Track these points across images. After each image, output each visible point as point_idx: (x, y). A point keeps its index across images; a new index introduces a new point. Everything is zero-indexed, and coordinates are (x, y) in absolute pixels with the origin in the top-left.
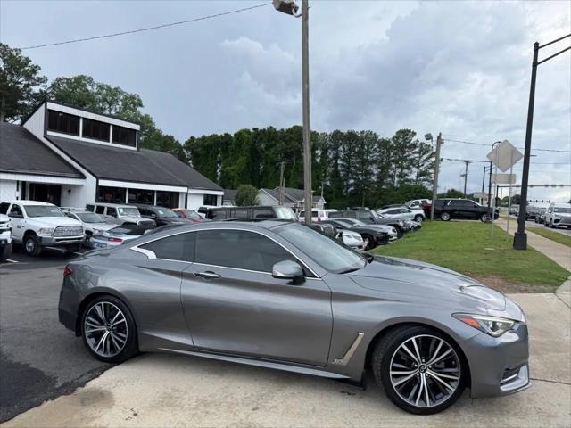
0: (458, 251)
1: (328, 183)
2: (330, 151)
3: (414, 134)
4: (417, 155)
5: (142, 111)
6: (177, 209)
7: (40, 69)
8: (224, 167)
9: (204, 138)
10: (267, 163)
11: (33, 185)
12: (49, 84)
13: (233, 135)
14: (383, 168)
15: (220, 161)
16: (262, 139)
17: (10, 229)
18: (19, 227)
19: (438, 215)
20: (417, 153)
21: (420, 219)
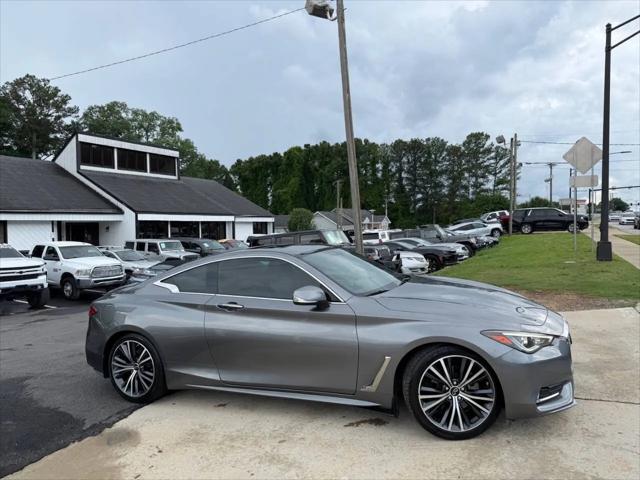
0: (532, 266)
1: (393, 200)
2: (392, 163)
3: (488, 137)
4: (492, 161)
5: (182, 136)
6: (224, 241)
7: (70, 98)
8: (275, 190)
9: (251, 160)
10: (322, 182)
11: (69, 225)
12: (81, 114)
13: (282, 155)
14: (454, 179)
15: (271, 184)
16: (315, 156)
17: (46, 273)
18: (55, 270)
19: (518, 228)
20: (492, 158)
21: (497, 234)
